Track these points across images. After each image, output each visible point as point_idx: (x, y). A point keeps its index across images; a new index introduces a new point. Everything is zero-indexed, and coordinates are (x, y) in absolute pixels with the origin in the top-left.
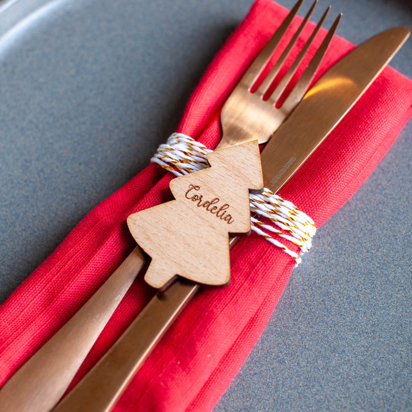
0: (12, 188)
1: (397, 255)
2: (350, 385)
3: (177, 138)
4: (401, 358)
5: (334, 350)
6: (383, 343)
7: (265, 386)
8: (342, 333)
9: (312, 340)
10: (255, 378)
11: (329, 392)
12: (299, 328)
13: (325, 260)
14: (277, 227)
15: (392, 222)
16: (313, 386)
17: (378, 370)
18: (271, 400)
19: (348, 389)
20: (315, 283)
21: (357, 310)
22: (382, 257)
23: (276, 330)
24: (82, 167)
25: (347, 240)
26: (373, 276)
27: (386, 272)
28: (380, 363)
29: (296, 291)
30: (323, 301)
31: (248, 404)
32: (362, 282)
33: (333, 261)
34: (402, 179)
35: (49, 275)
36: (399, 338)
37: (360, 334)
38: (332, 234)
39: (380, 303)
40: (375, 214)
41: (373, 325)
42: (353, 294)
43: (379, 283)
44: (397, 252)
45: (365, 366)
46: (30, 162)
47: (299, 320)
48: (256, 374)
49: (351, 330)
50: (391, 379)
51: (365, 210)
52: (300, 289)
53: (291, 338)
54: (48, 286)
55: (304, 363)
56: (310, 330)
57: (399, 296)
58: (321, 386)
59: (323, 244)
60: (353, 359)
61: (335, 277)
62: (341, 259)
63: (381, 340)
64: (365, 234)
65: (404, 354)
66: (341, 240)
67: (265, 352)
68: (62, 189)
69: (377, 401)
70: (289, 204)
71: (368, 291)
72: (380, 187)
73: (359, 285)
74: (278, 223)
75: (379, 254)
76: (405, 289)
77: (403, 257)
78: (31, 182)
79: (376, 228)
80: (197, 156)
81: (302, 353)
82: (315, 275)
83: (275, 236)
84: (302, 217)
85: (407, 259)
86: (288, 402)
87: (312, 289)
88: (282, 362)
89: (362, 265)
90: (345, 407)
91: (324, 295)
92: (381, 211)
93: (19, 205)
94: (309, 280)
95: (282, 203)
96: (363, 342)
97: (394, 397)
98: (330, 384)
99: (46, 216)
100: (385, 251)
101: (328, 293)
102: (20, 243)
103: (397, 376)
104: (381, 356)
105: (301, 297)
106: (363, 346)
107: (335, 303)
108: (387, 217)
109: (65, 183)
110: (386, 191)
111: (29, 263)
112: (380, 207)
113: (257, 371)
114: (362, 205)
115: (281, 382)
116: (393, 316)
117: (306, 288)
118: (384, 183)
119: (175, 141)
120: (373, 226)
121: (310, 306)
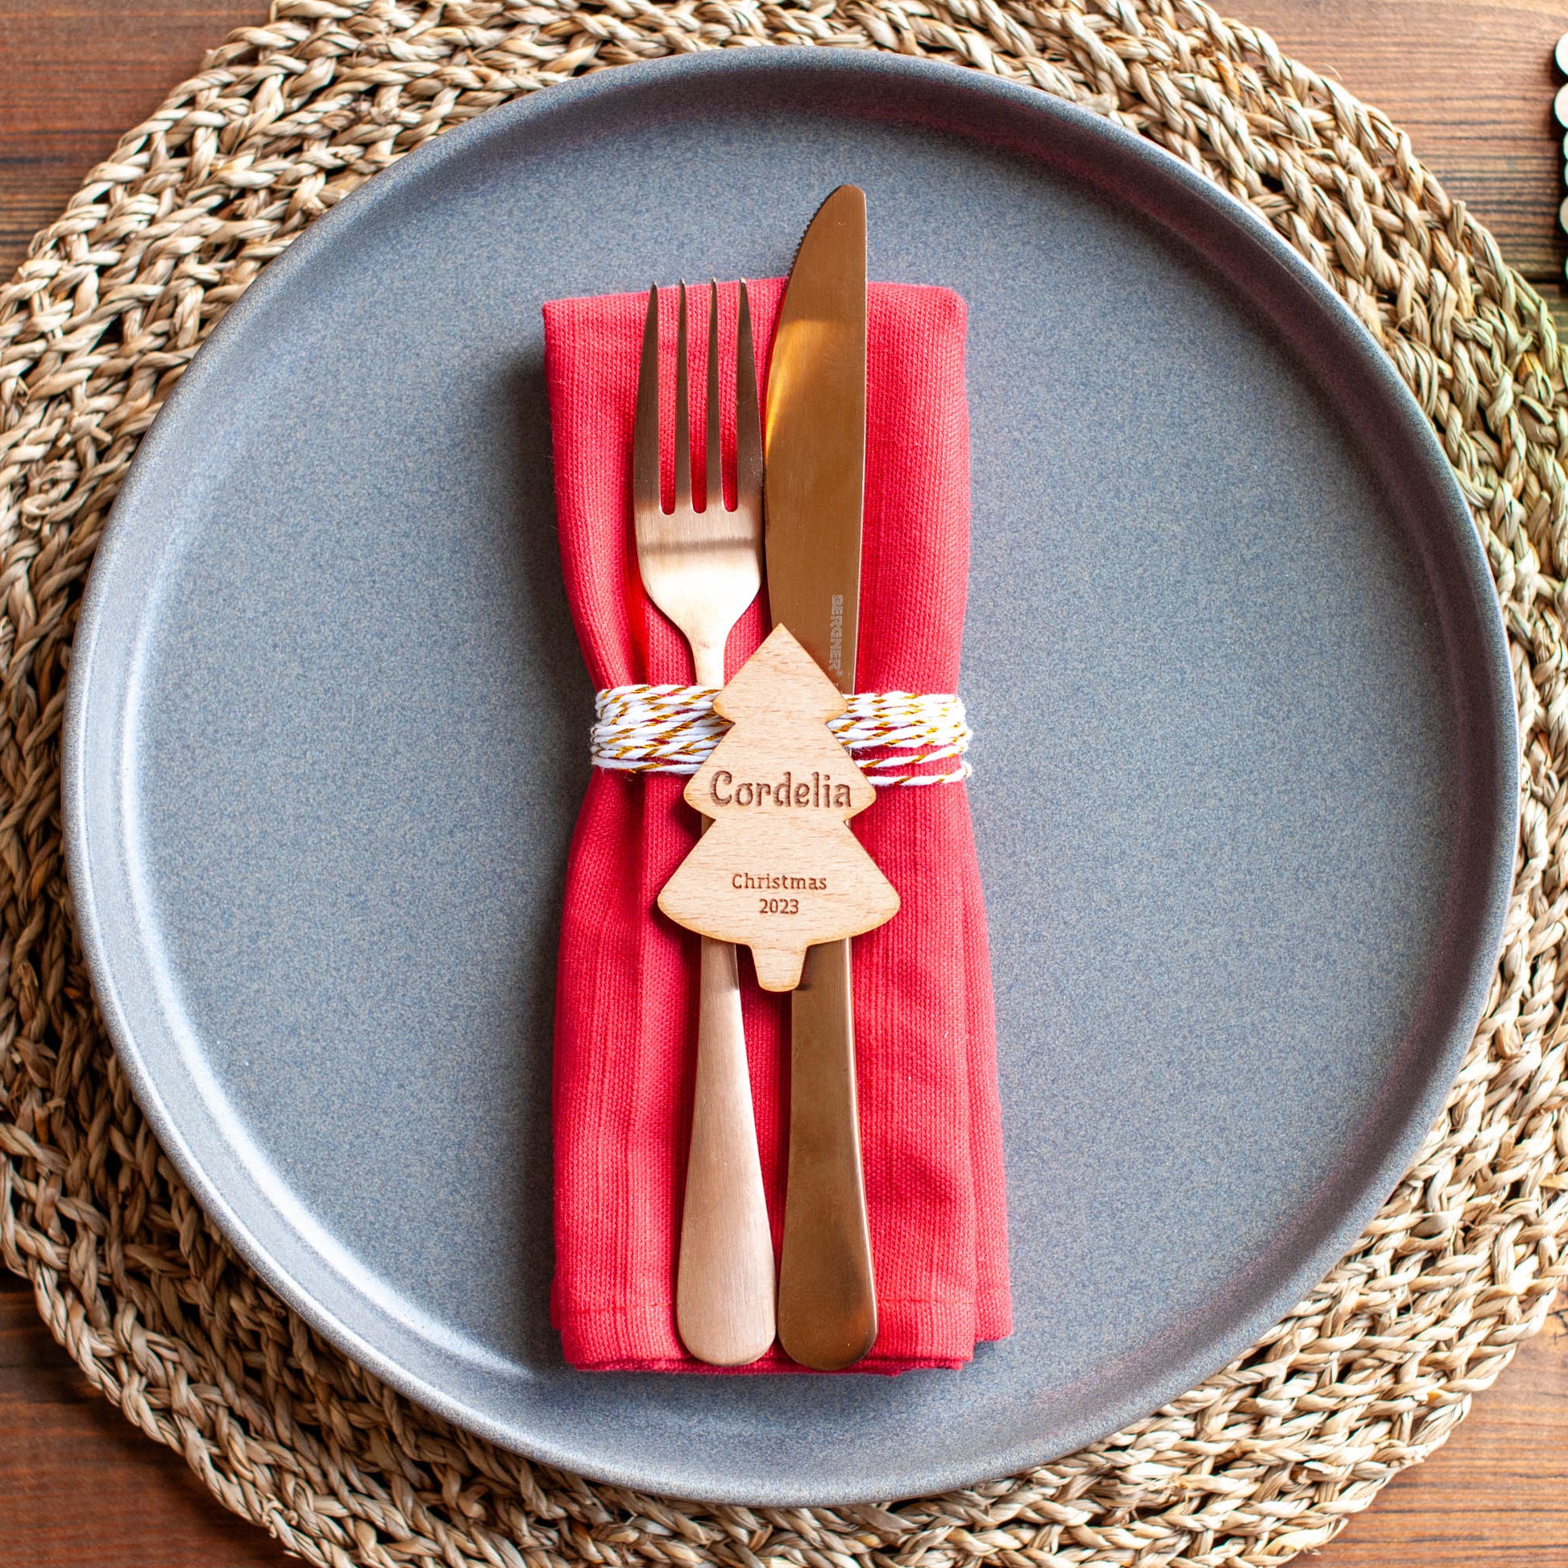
0: (369, 959)
1: (1101, 625)
2: (1170, 902)
3: (616, 699)
4: (1221, 800)
5: (1107, 862)
6: (1176, 794)
7: (1039, 997)
8: (1101, 825)
9: (1060, 869)
10: (1014, 994)
11: (1144, 937)
12: (1027, 864)
13: (991, 718)
14: (903, 751)
15: (1055, 570)
16: (1114, 943)
17: (1196, 847)
18: (1064, 1012)
19: (1171, 909)
20: (1000, 769)
21: (1098, 767)
22: (1080, 647)
23: (994, 893)
24: (459, 836)
25: (1002, 656)
26: (1086, 690)
27: (1102, 669)
28: (1192, 832)
29: (978, 805)
30: (1033, 791)
31: (1033, 1042)
32: (1075, 713)
33: (1005, 711)
34: (1021, 477)
35: (592, 1087)
36: (1196, 768)
37: (1129, 806)
38: (971, 663)
39: (1128, 730)
40: (1017, 574)
41: (1141, 777)
42: (1074, 745)
43: (1103, 696)
44: (1098, 619)
45: (1172, 855)
46: (361, 891)
47: (1018, 851)
48: (1011, 987)
49: (1110, 809)
50: (1227, 848)
51: (996, 579)
52: (985, 796)
53: (1026, 889)
54: (604, 1105)
55: (1075, 917)
56: (1047, 854)
57: (1150, 696)
58: (1125, 935)
59: (967, 690)
60: (1147, 855)
61: (1025, 735)
62: (1015, 698)
63: (1170, 791)
64: (1024, 626)
65: (1222, 792)
66: (992, 664)
67: (1001, 940)
68: (458, 901)
69: (1228, 898)
70: (895, 698)
71: (1095, 723)
72: (993, 519)
73: (1073, 723)
74: (899, 745)
75: (1070, 644)
76: (1152, 679)
77: (1114, 622)
78: (391, 927)
79: (1035, 602)
80: (678, 713)
81: (1058, 902)
82: (990, 756)
83: (912, 769)
84: (930, 703)
85: (1122, 621)
86: (1092, 996)
87: (1003, 784)
88: (1038, 938)
89: (1055, 685)
90: (1186, 943)
91: (1030, 780)
92: (1024, 562)
93: (405, 982)
94: (986, 772)
95: (883, 705)
96: (1144, 817)
97: (1251, 874)
98: (1138, 921)
99: (469, 968)
100: (1076, 632)
101: (1032, 772)
102: (464, 1045)
103: (1232, 836)
104: (1187, 818)
105: (995, 809)
106: (1147, 823)
107: (1056, 780)
108: (1041, 567)
109: (453, 885)
110: (1009, 519)
111: (507, 1067)
112: (1017, 555)
113: (1008, 980)
114: (985, 574)
115: (1059, 973)
116: (1163, 738)
117: (991, 788)
118: (995, 505)
119: (615, 709)
120: (1027, 600)
121: (1019, 813)
